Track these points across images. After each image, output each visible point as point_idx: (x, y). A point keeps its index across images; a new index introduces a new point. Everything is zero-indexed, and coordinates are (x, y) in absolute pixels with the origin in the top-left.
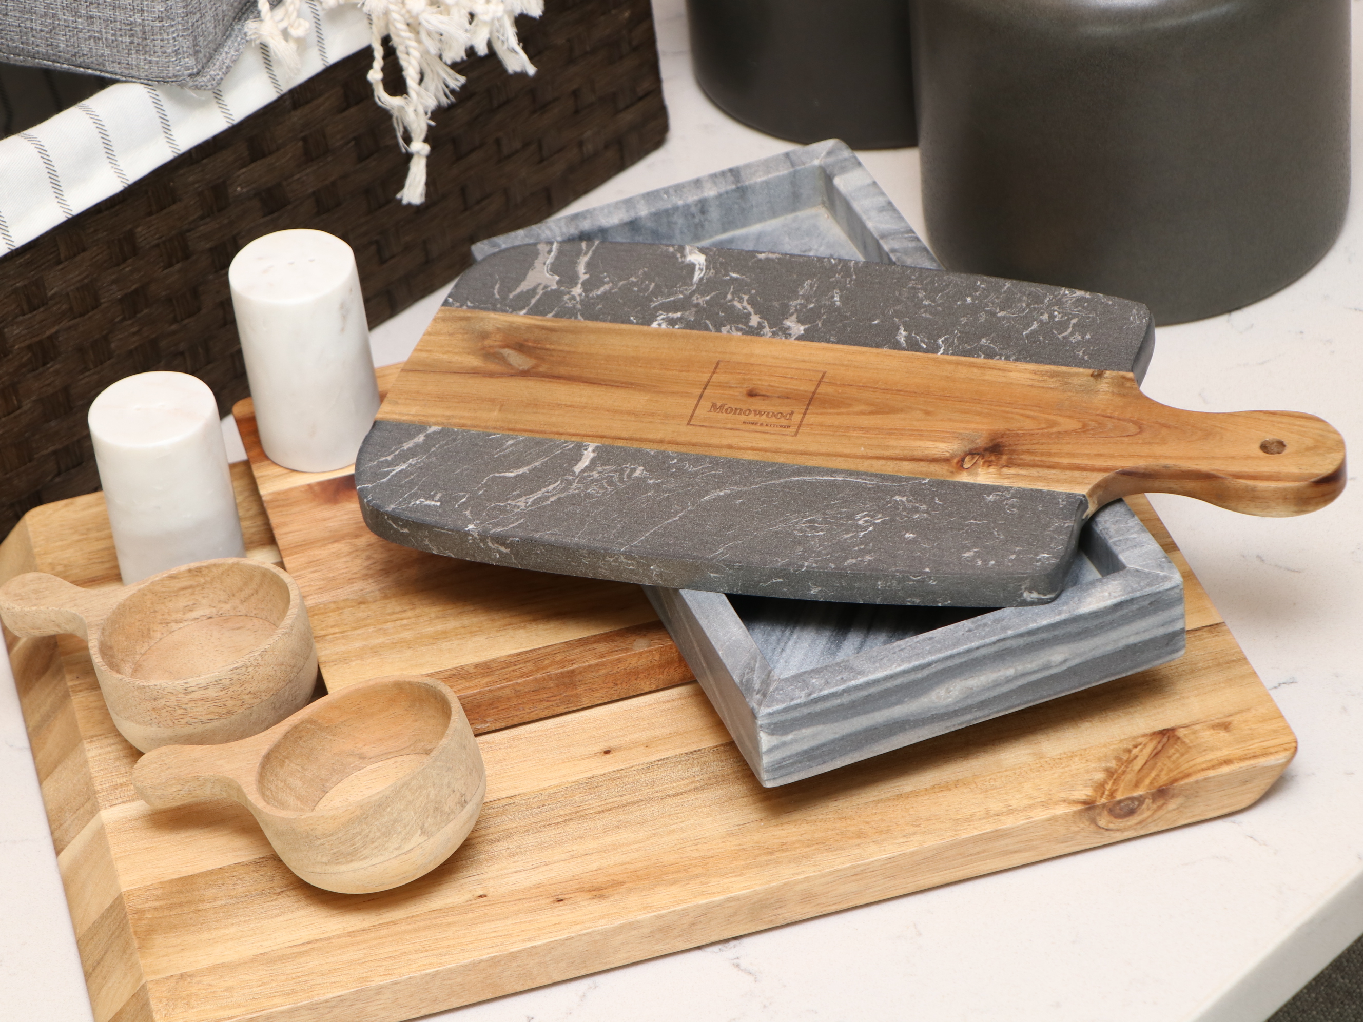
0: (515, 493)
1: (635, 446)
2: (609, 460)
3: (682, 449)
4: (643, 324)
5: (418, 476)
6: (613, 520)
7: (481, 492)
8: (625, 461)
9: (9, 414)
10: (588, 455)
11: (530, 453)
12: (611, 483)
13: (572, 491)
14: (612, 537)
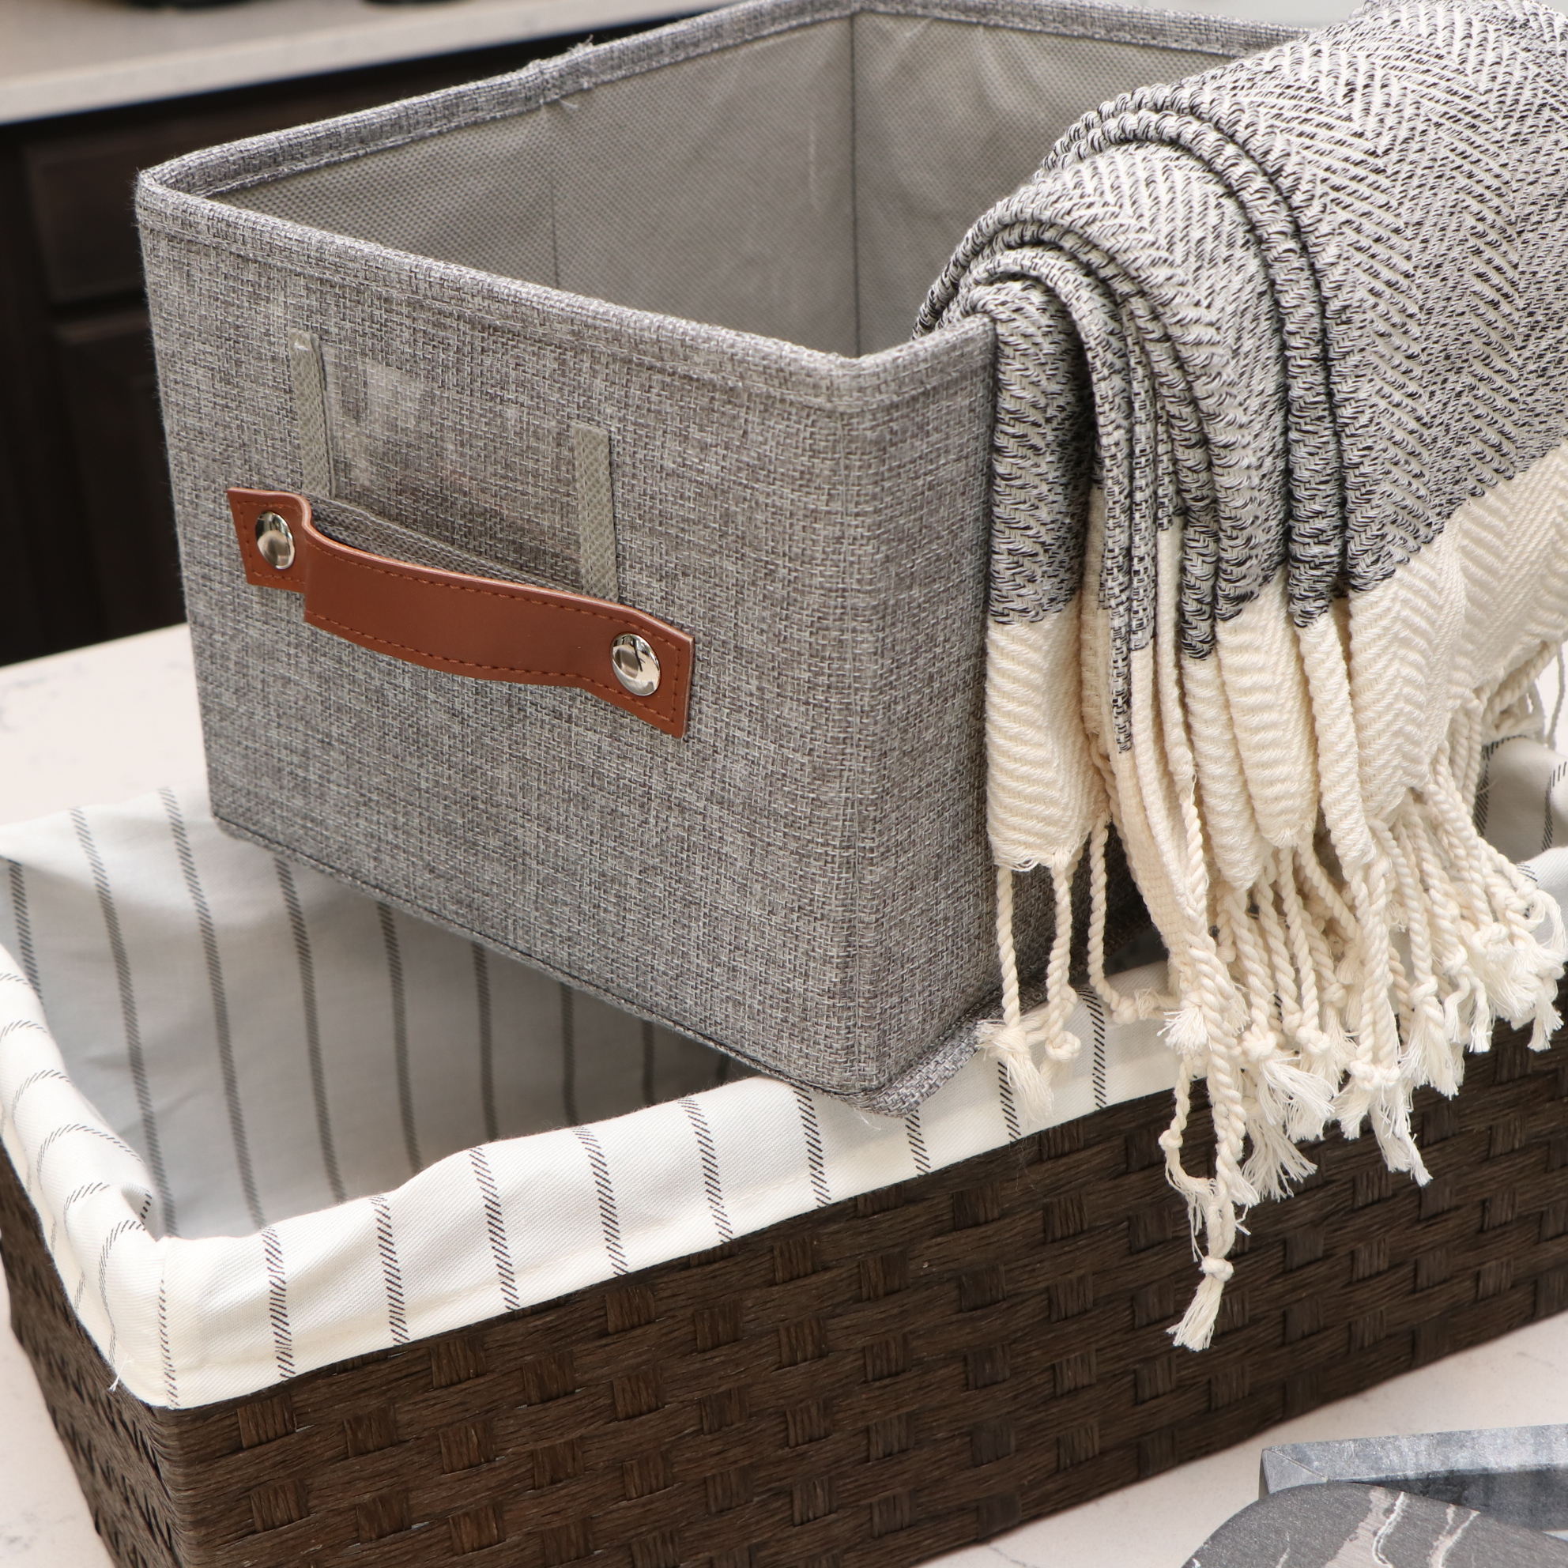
9: (481, 1548)
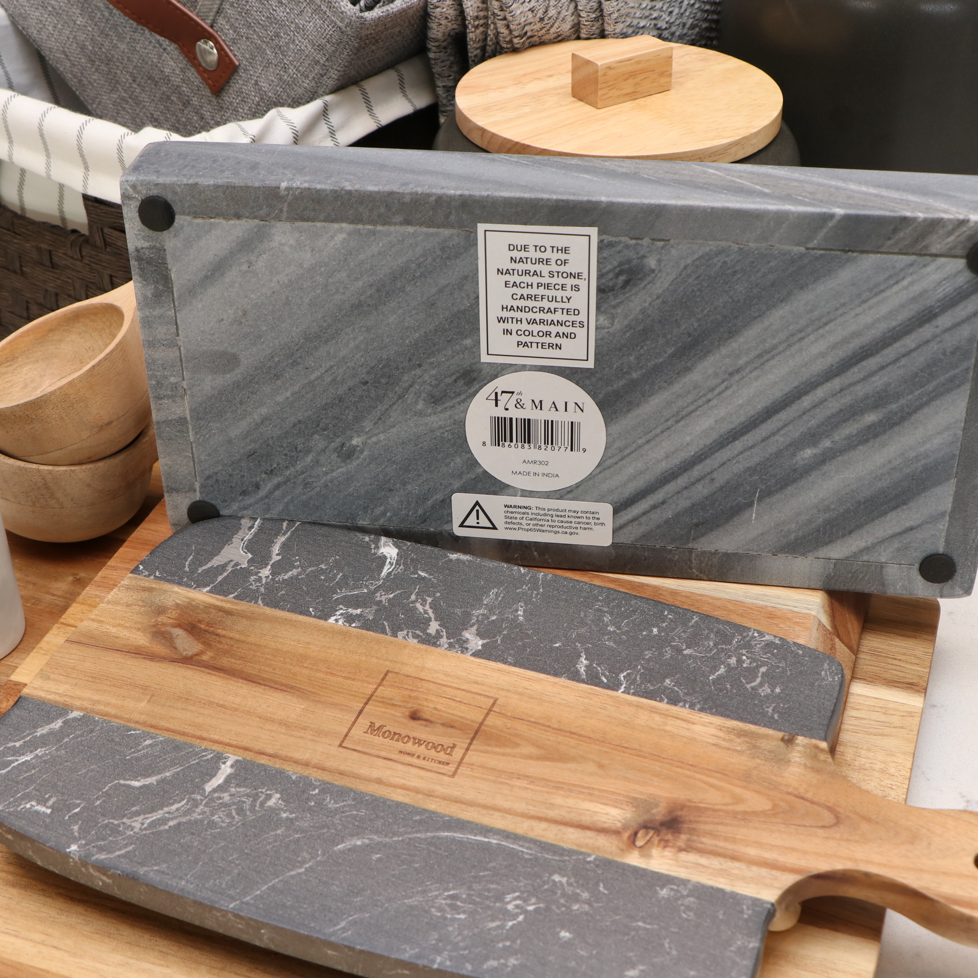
0: (134, 809)
1: (277, 766)
2: (246, 779)
3: (326, 777)
4: (320, 618)
5: (40, 771)
6: (231, 862)
7: (98, 802)
8: (262, 784)
10: (226, 770)
11: (165, 759)
12: (240, 811)
13: (195, 816)
14: (223, 886)
